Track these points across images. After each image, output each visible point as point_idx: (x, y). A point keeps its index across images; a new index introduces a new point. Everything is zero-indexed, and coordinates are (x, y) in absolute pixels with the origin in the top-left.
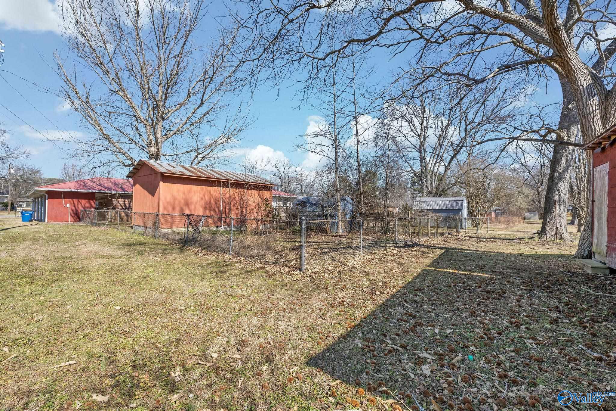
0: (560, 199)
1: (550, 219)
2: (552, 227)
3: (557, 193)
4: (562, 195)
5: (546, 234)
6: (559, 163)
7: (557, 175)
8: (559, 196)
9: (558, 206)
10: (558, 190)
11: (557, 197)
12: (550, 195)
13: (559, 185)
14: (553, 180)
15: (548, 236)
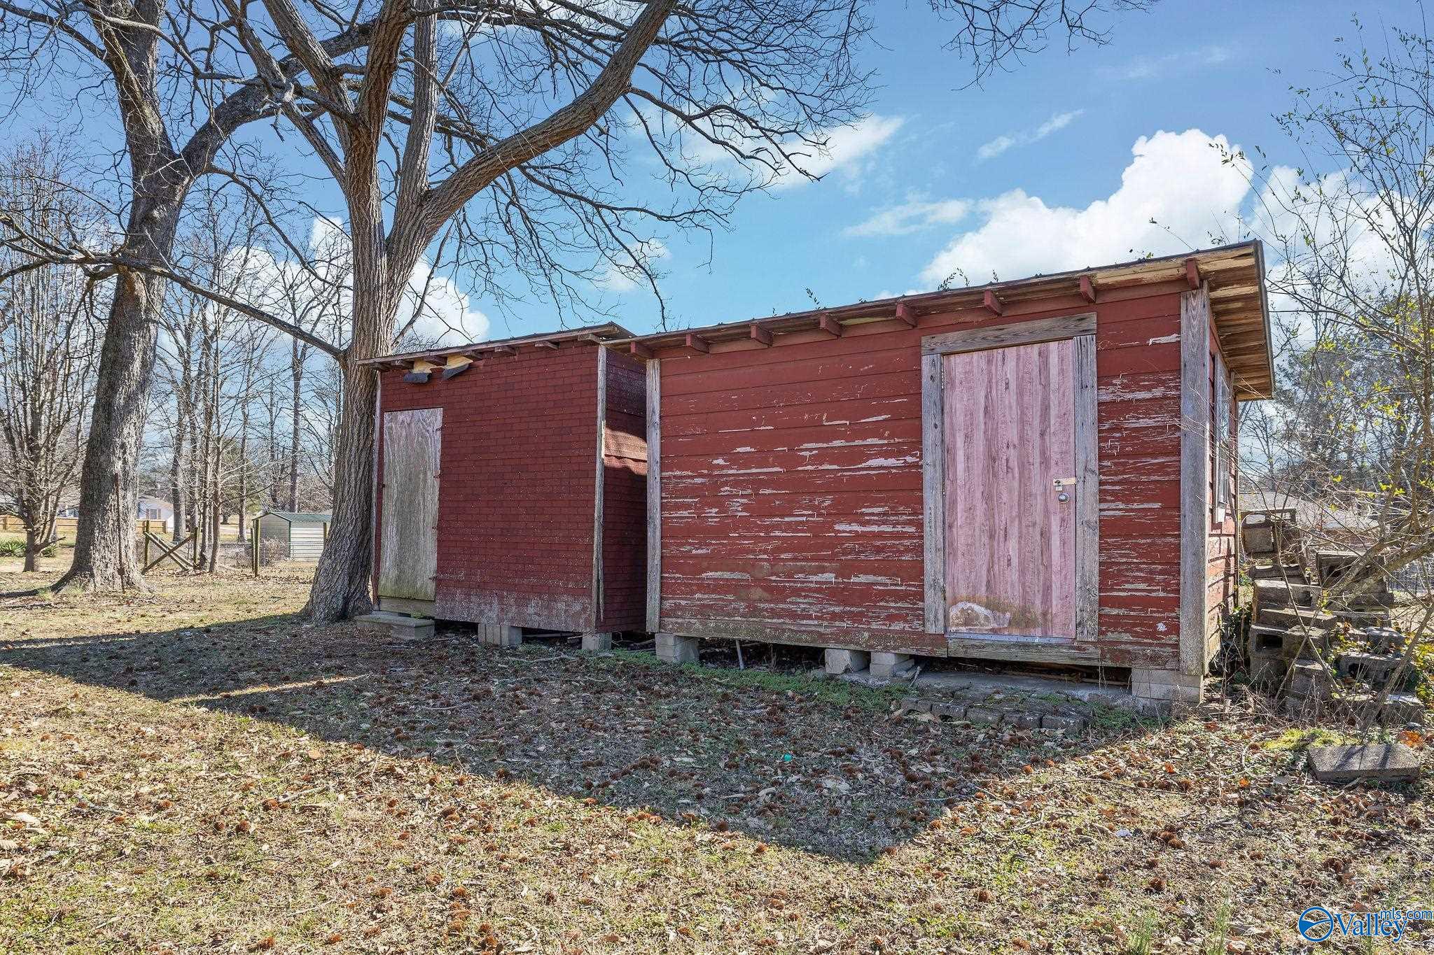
0: (126, 473)
1: (102, 530)
2: (108, 554)
3: (119, 452)
4: (130, 459)
5: (92, 575)
6: (127, 369)
7: (120, 400)
8: (125, 462)
9: (121, 493)
10: (123, 446)
11: (118, 467)
12: (102, 459)
13: (126, 431)
14: (109, 414)
15: (98, 579)
